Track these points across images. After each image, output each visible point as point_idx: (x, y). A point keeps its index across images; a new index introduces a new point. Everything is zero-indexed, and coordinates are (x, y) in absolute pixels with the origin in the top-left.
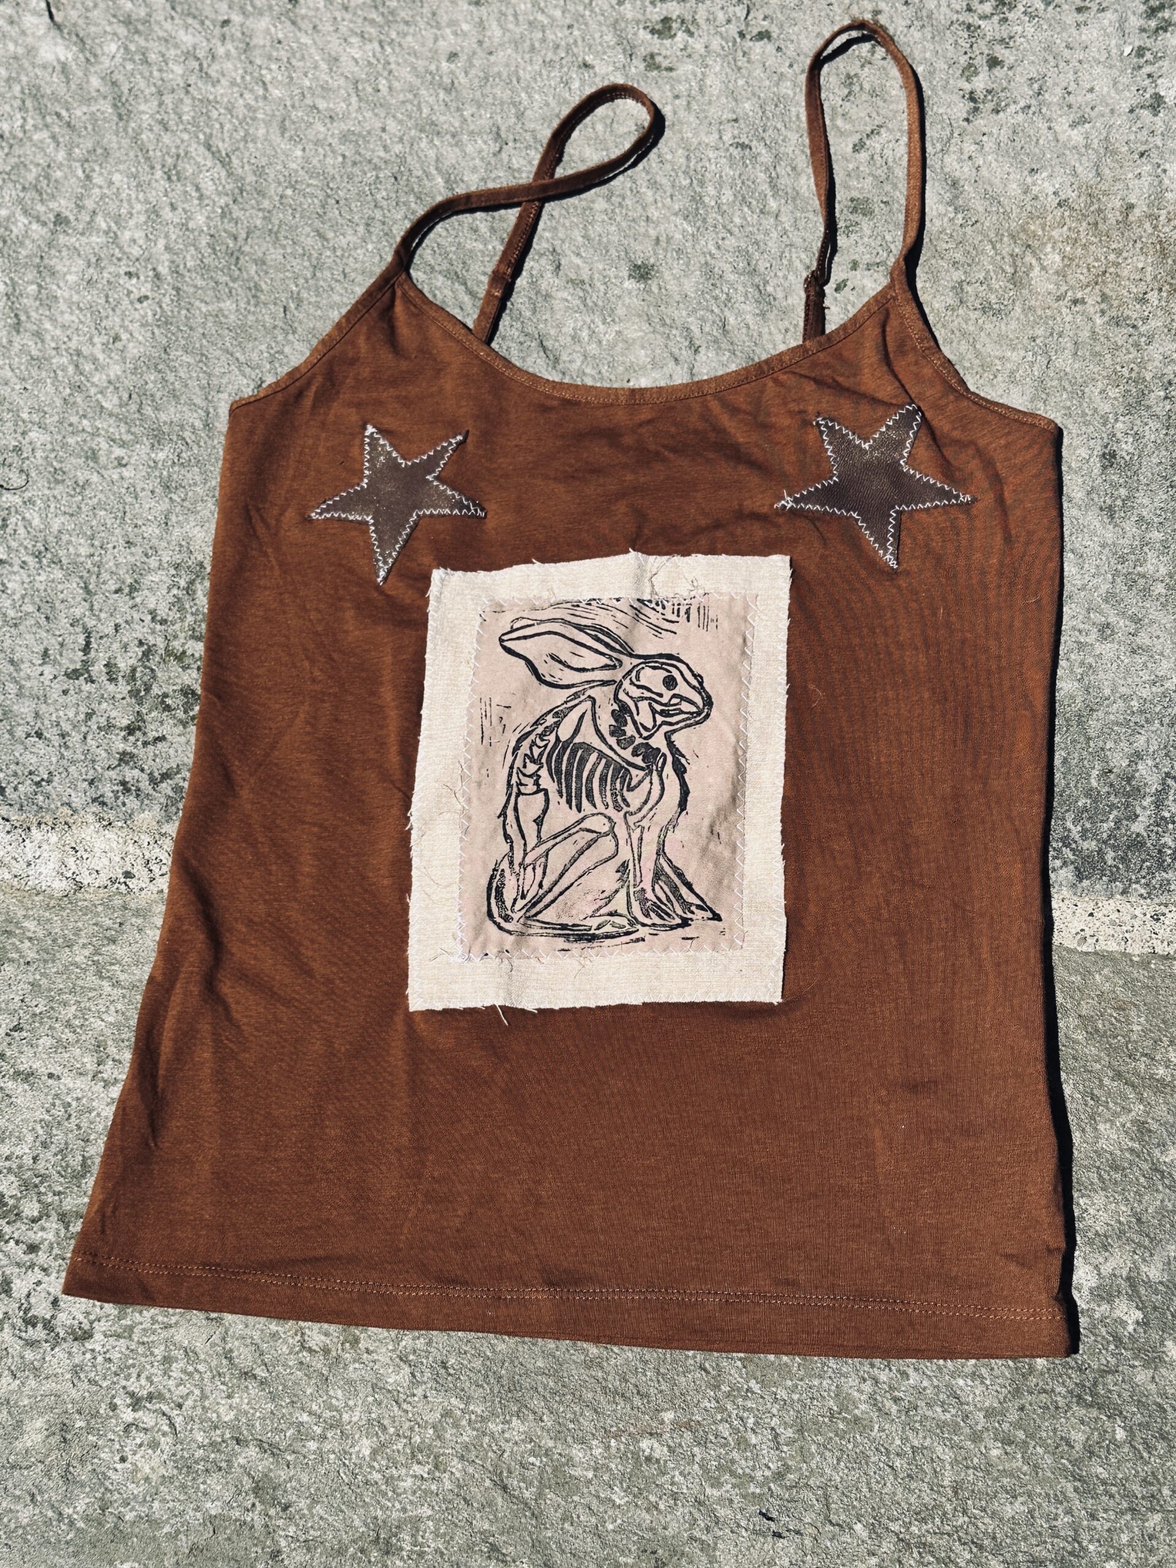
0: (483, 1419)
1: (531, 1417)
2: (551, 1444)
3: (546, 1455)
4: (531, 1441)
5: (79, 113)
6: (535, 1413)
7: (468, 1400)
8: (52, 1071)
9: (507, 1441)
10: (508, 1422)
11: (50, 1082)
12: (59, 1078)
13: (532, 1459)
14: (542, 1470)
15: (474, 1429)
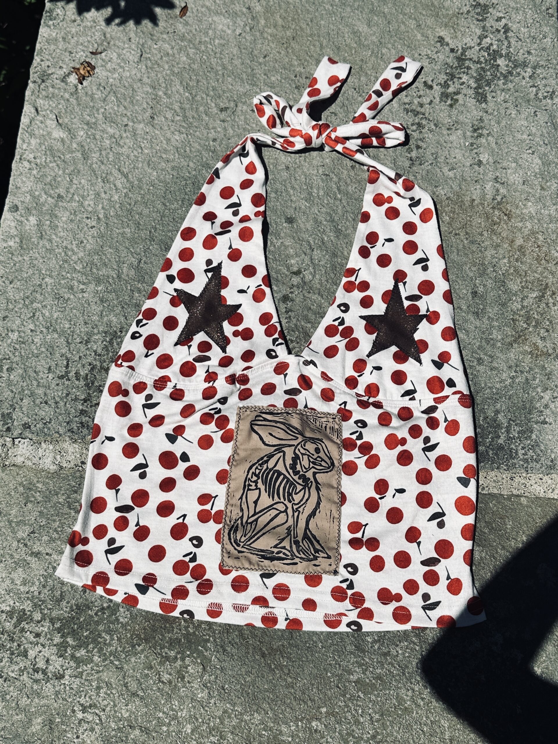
0: (241, 714)
1: (263, 712)
2: (272, 725)
3: (270, 730)
4: (263, 723)
5: (68, 156)
6: (264, 710)
7: (234, 705)
8: (48, 552)
9: (253, 724)
10: (253, 715)
11: (47, 557)
12: (51, 555)
13: (264, 732)
14: (269, 738)
15: (237, 719)
